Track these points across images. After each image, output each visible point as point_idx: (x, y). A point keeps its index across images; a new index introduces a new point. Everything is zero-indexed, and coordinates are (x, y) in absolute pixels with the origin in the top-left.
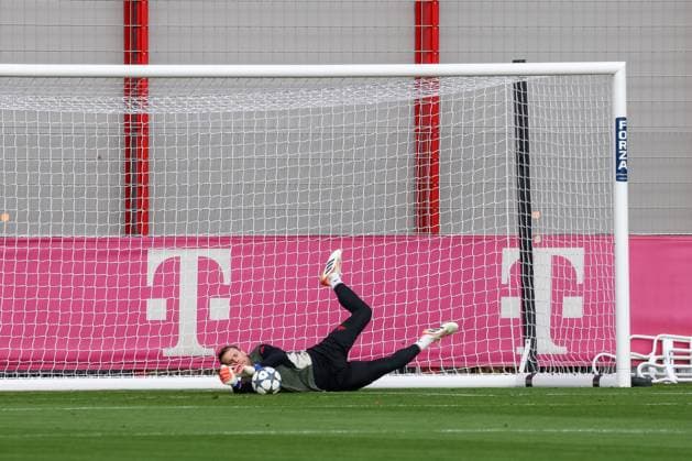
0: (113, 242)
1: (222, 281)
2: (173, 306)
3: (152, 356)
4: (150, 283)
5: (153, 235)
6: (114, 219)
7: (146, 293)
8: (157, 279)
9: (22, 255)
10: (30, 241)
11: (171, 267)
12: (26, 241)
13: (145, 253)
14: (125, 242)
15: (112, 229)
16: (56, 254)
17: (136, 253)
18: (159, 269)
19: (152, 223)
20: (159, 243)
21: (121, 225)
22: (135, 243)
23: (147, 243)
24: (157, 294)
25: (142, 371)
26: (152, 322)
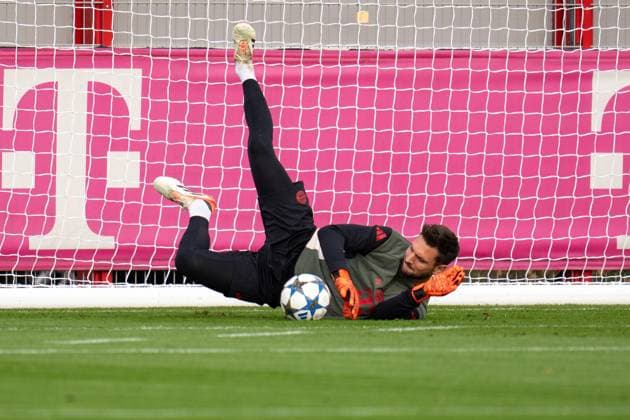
0: (535, 58)
5: (599, 47)
6: (536, 20)
7: (588, 145)
8: (607, 121)
10: (400, 57)
12: (392, 57)
13: (588, 77)
14: (553, 59)
15: (532, 37)
17: (571, 79)
18: (609, 106)
19: (598, 27)
20: (608, 61)
21: (547, 30)
22: (571, 61)
23: (590, 61)
25: (579, 273)
26: (597, 192)
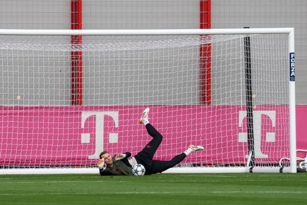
0: (67, 108)
1: (115, 125)
2: (93, 137)
3: (84, 159)
4: (83, 126)
5: (84, 105)
6: (67, 98)
7: (81, 131)
8: (86, 125)
9: (26, 114)
10: (30, 108)
11: (92, 119)
12: (28, 108)
13: (81, 113)
14: (71, 108)
15: (64, 101)
16: (41, 114)
17: (76, 113)
18: (87, 120)
19: (83, 100)
20: (87, 109)
21: (70, 101)
22: (76, 109)
23: (82, 109)
24: (86, 132)
25: (79, 165)
26: (84, 144)
